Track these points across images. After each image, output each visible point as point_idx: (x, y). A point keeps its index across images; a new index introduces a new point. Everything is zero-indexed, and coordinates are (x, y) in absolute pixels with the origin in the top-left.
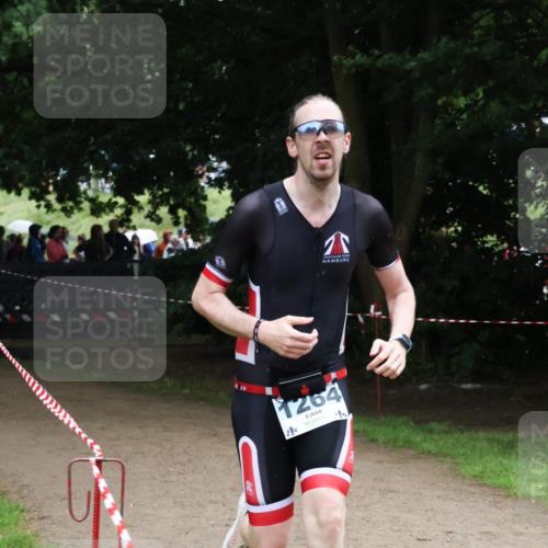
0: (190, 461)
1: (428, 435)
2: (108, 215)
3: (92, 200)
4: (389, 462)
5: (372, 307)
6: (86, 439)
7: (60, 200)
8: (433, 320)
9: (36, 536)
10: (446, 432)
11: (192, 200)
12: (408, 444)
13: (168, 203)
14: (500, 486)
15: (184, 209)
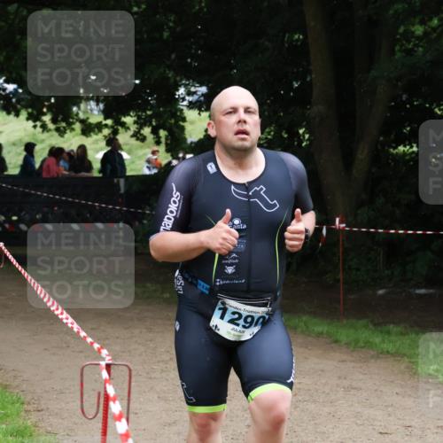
1: (386, 336)
2: (96, 134)
3: (83, 122)
4: (351, 361)
5: (337, 220)
6: (92, 343)
7: (54, 121)
8: (392, 231)
9: (36, 426)
10: (402, 334)
11: (173, 121)
12: (368, 345)
13: (151, 124)
15: (164, 129)
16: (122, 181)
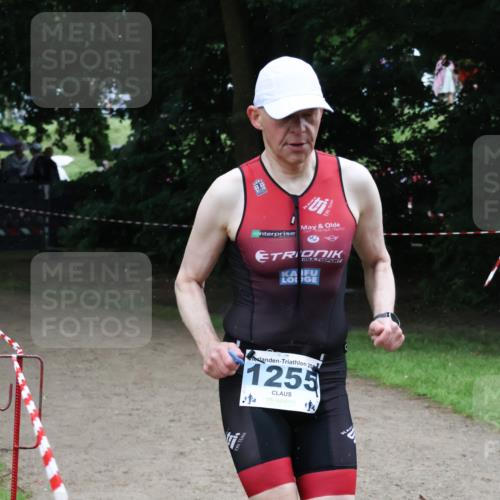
0: (96, 359)
13: (74, 132)
14: (371, 377)
15: (89, 137)
16: (47, 188)
